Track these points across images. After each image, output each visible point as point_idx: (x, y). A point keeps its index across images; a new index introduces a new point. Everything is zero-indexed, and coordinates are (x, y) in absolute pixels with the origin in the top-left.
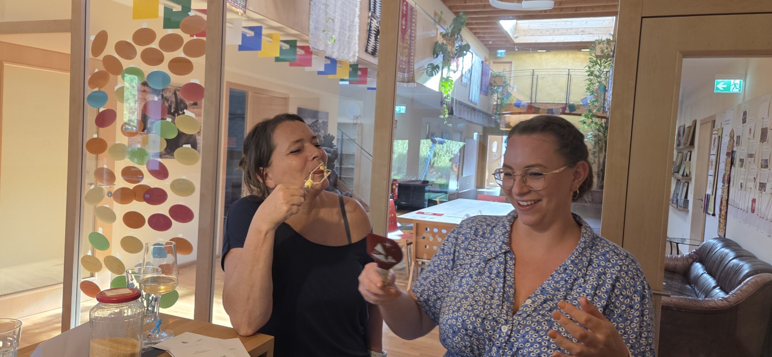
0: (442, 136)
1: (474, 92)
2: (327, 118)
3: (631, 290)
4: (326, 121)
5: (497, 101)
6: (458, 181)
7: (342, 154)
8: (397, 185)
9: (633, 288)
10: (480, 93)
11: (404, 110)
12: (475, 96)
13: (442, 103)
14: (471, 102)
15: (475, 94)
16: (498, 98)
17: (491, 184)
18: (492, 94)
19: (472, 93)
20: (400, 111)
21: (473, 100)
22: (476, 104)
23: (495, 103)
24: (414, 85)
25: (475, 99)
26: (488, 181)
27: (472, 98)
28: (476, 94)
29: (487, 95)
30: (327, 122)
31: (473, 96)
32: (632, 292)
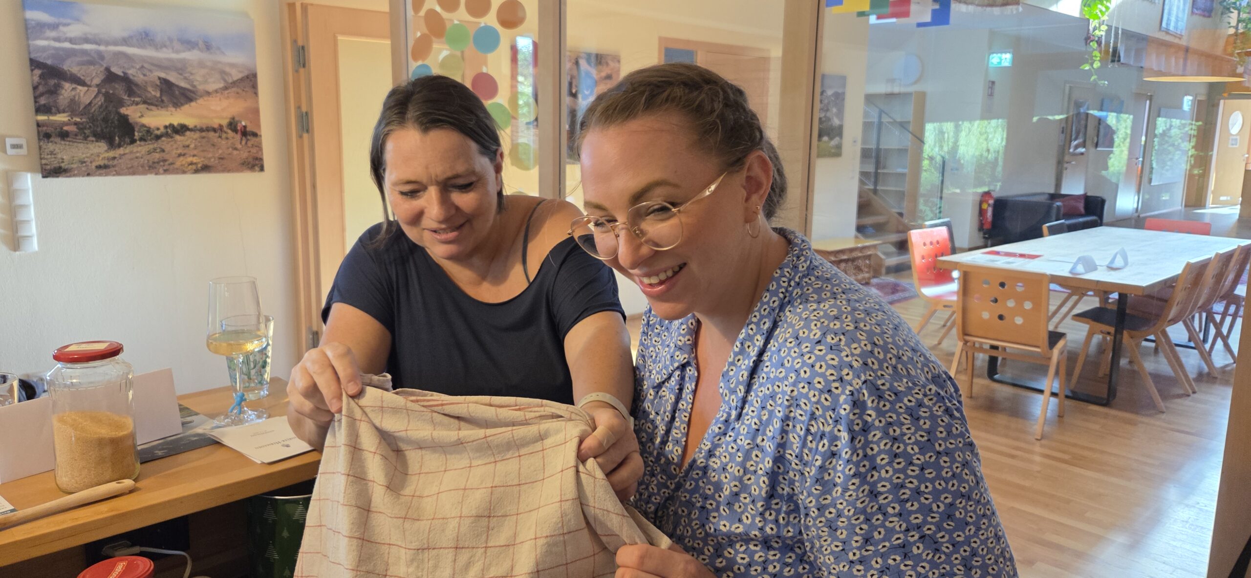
0: (1102, 105)
1: (1174, 12)
2: (844, 85)
3: (828, 418)
4: (840, 91)
5: (1237, 28)
6: (1139, 192)
7: (878, 150)
8: (991, 202)
9: (831, 413)
10: (1193, 13)
11: (1008, 60)
12: (1177, 20)
13: (1088, 39)
14: (1167, 32)
15: (1177, 16)
16: (1239, 21)
17: (1222, 198)
18: (1222, 14)
19: (1169, 14)
20: (1000, 63)
21: (1171, 28)
22: (1180, 37)
23: (1232, 31)
24: (1017, 9)
25: (1176, 27)
26: (1213, 192)
27: (1168, 24)
28: (1180, 15)
29: (1209, 16)
30: (844, 93)
31: (1173, 19)
32: (831, 421)
